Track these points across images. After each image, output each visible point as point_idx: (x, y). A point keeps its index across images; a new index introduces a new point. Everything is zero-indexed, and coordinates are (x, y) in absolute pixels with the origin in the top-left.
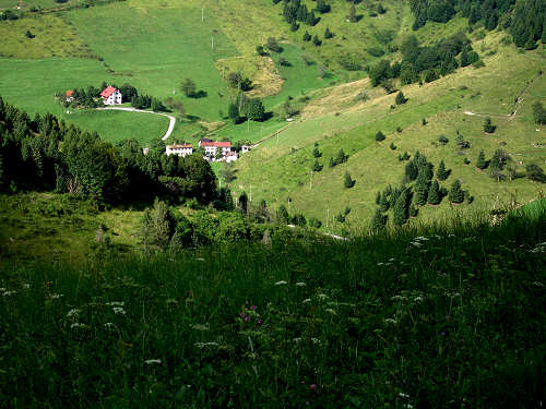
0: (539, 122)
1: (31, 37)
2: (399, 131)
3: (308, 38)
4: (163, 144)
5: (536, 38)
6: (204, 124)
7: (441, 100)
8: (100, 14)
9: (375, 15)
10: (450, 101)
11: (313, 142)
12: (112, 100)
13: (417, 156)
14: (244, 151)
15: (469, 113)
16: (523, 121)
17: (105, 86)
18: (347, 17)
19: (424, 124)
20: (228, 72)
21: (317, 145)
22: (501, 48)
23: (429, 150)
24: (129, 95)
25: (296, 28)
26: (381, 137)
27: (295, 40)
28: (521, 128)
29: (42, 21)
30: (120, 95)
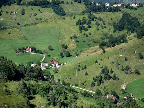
0: (140, 58)
1: (10, 34)
2: (102, 60)
3: (84, 35)
4: (40, 63)
5: (142, 36)
6: (53, 57)
7: (114, 52)
8: (29, 28)
9: (103, 29)
10: (117, 52)
11: (79, 63)
12: (29, 51)
13: (105, 67)
14: (62, 65)
15: (121, 56)
16: (136, 58)
17: (27, 47)
18: (96, 29)
19: (109, 58)
20: (61, 44)
21: (80, 64)
22: (133, 38)
23: (109, 65)
24: (33, 49)
25: (82, 32)
26: (96, 62)
27: (81, 35)
28: (135, 60)
29: (13, 30)
30: (31, 50)
